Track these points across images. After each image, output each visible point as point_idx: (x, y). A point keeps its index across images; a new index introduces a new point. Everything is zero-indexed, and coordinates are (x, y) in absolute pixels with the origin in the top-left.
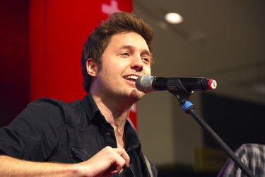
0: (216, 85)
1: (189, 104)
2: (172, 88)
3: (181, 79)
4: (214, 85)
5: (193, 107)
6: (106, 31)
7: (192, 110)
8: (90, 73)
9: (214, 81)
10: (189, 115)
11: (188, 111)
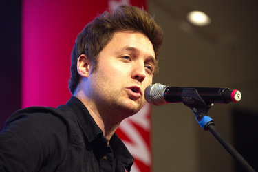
0: (240, 96)
1: (207, 119)
2: (188, 99)
3: (198, 89)
4: (238, 96)
5: (213, 123)
6: (108, 26)
7: (212, 127)
8: (80, 73)
9: (238, 92)
10: (208, 132)
11: (207, 127)
